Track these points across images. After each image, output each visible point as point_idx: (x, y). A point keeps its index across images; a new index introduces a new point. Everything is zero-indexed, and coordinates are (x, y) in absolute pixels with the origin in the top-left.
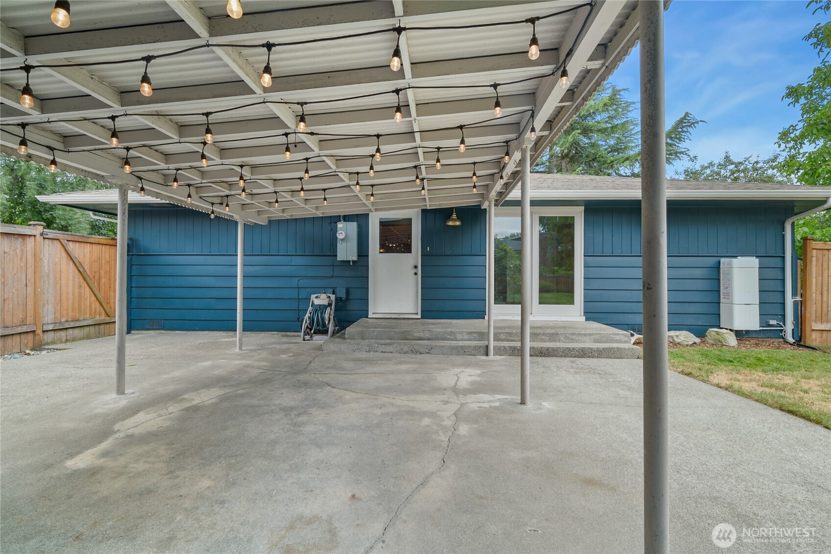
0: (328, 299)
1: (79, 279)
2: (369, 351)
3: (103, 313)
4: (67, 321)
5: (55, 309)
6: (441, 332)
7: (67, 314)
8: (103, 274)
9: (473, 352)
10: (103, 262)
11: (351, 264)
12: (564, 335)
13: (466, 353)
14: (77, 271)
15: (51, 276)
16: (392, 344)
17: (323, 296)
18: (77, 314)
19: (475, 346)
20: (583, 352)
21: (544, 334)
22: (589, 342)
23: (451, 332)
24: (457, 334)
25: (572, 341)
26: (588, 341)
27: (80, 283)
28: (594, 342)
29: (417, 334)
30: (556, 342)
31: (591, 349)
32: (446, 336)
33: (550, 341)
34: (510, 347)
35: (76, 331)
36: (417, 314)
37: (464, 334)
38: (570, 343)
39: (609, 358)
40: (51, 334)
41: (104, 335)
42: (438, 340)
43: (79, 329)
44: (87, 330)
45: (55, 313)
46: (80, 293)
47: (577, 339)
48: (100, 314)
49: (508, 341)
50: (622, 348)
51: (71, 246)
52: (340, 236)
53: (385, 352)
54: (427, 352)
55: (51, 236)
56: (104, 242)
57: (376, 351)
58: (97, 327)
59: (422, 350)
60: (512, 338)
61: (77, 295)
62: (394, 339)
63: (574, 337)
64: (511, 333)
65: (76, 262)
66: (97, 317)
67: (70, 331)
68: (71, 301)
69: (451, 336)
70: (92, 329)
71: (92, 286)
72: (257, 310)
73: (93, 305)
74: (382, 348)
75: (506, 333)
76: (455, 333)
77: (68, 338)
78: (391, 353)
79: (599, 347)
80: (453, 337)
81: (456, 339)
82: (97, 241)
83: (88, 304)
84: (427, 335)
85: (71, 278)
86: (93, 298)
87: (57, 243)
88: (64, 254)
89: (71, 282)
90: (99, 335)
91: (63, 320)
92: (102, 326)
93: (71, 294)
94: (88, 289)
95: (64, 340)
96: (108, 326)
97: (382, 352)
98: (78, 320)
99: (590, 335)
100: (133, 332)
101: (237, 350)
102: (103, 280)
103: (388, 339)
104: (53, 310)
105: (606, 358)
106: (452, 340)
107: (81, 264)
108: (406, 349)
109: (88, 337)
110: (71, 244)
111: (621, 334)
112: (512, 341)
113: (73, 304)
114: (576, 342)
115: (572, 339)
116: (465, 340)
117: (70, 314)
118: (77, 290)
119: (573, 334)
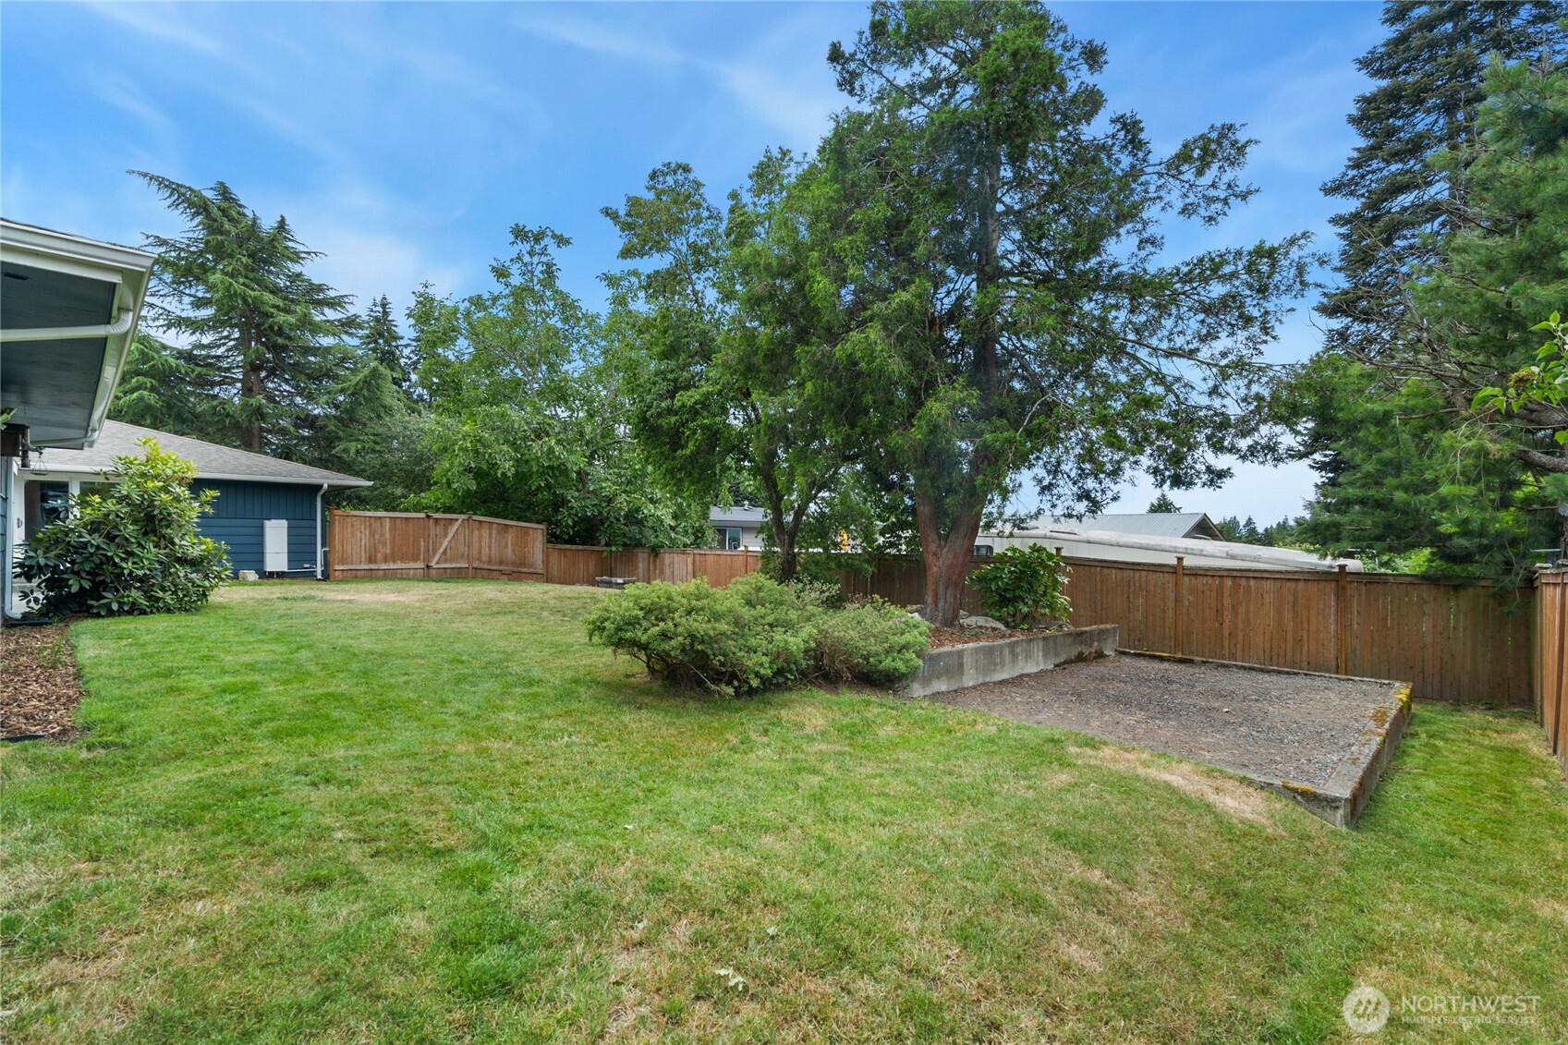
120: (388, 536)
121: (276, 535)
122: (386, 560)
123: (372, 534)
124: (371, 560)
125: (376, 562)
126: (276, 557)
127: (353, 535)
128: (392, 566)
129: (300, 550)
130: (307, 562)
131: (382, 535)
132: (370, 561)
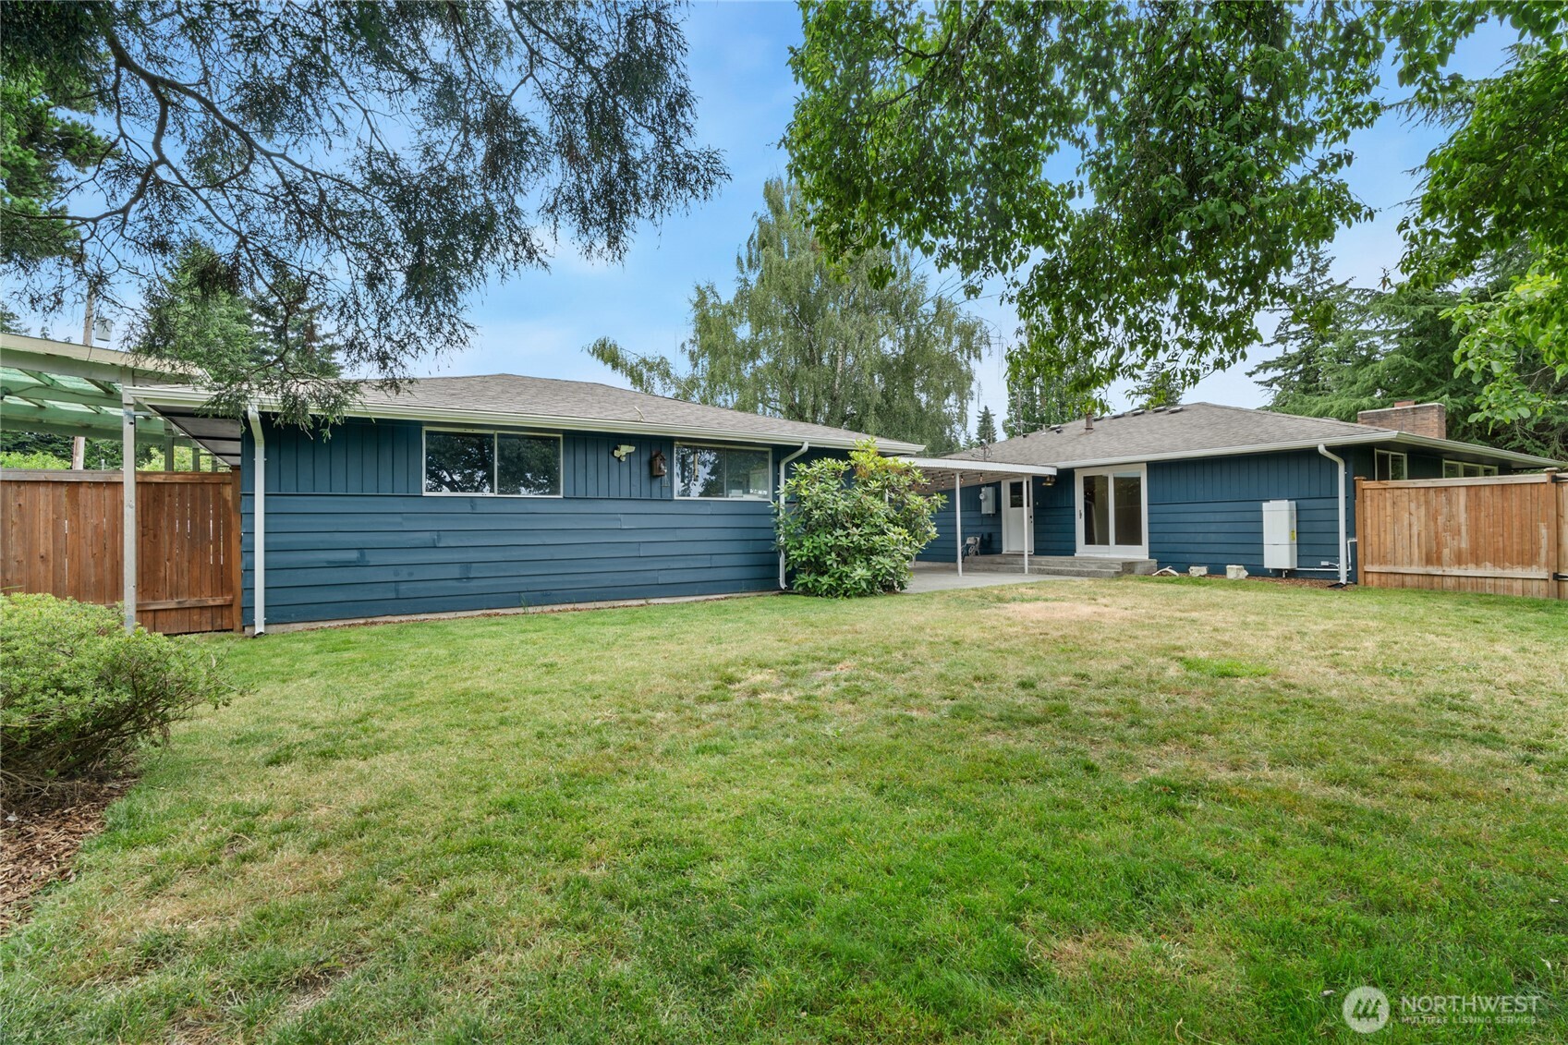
0: (974, 540)
11: (991, 516)
17: (971, 538)
29: (1004, 561)
49: (1062, 567)
52: (982, 497)
60: (1065, 565)
62: (991, 563)
64: (1063, 563)
75: (1060, 562)
84: (1011, 561)
103: (987, 563)
112: (1064, 567)
120: (1462, 517)
121: (1278, 520)
122: (1459, 560)
123: (1432, 516)
124: (1432, 558)
125: (1439, 562)
126: (1279, 548)
127: (1396, 519)
128: (1472, 571)
129: (1312, 539)
130: (1326, 557)
131: (1451, 517)
132: (1429, 561)
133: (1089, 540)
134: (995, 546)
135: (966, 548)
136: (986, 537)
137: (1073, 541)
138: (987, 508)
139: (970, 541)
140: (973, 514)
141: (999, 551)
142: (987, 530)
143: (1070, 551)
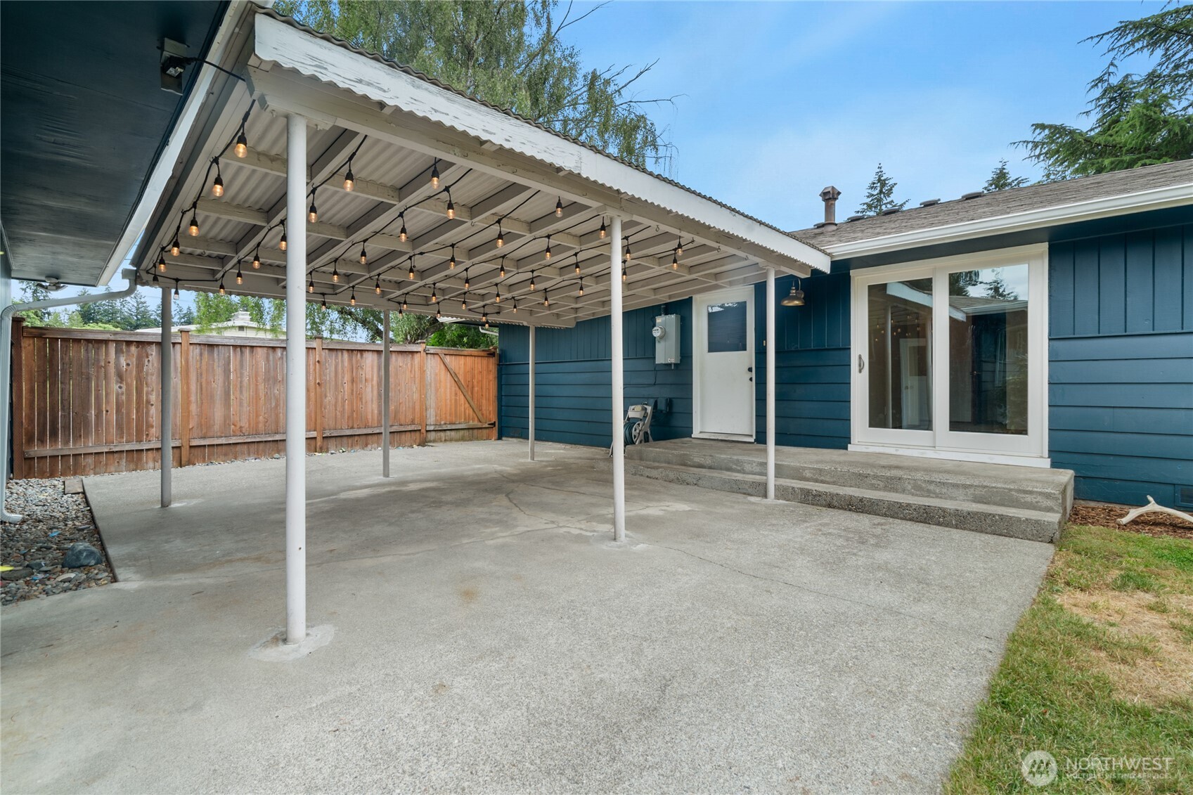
0: (644, 412)
1: (455, 388)
2: (635, 474)
3: (476, 418)
4: (445, 424)
5: (436, 412)
6: (725, 459)
7: (446, 418)
8: (475, 383)
9: (750, 491)
10: (476, 372)
11: (673, 368)
12: (912, 482)
13: (740, 491)
14: (453, 381)
15: (433, 384)
16: (657, 468)
17: (639, 408)
18: (454, 419)
19: (753, 482)
20: (926, 513)
21: (875, 477)
22: (964, 500)
23: (738, 460)
24: (745, 464)
25: (929, 493)
26: (961, 498)
27: (455, 391)
28: (974, 502)
29: (697, 460)
30: (897, 492)
31: (944, 510)
32: (731, 465)
33: (886, 489)
34: (802, 490)
35: (453, 433)
36: (751, 436)
37: (754, 464)
38: (923, 496)
39: (982, 532)
40: (433, 433)
41: (477, 439)
42: (721, 469)
43: (456, 431)
44: (461, 433)
45: (436, 416)
46: (456, 400)
47: (937, 491)
48: (473, 420)
49: (816, 481)
50: (1011, 518)
51: (448, 359)
52: (656, 333)
53: (650, 478)
54: (695, 483)
55: (432, 351)
56: (476, 354)
57: (642, 475)
58: (471, 431)
59: (690, 480)
60: (822, 478)
61: (453, 401)
62: (672, 464)
63: (932, 487)
64: (820, 470)
65: (452, 372)
66: (471, 422)
67: (448, 433)
68: (449, 407)
69: (737, 465)
70: (466, 433)
71: (465, 394)
72: (589, 422)
73: (467, 411)
74: (647, 472)
75: (814, 469)
76: (742, 462)
77: (447, 438)
78: (657, 479)
79: (959, 508)
80: (739, 468)
81: (743, 470)
82: (469, 353)
83: (463, 410)
84: (708, 461)
85: (448, 386)
86: (467, 405)
87: (436, 356)
88: (443, 366)
89: (448, 390)
90: (471, 439)
91: (443, 423)
92: (475, 431)
93: (448, 401)
94: (462, 397)
95: (443, 439)
96: (480, 431)
97: (648, 477)
98: (454, 424)
99: (965, 487)
100: (503, 438)
101: (529, 460)
102: (476, 389)
103: (665, 462)
104: (434, 413)
105: (976, 530)
106: (738, 471)
107: (456, 374)
108: (672, 475)
109: (463, 439)
110: (448, 357)
111: (1037, 492)
112: (822, 482)
113: (451, 409)
114: (937, 497)
115: (929, 491)
116: (755, 474)
117: (448, 418)
118: (453, 397)
119: (931, 482)
133: (878, 419)
134: (678, 422)
135: (629, 424)
136: (662, 406)
137: (845, 419)
138: (666, 353)
139: (635, 412)
140: (640, 365)
141: (687, 432)
142: (663, 394)
143: (840, 440)
